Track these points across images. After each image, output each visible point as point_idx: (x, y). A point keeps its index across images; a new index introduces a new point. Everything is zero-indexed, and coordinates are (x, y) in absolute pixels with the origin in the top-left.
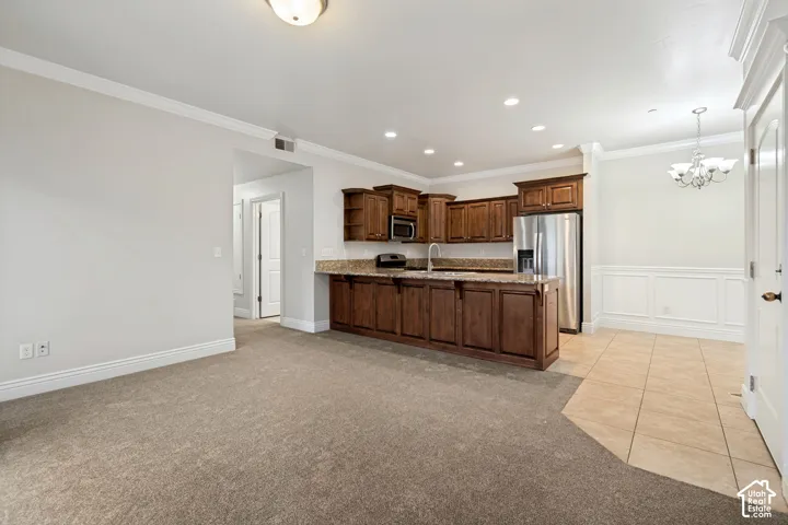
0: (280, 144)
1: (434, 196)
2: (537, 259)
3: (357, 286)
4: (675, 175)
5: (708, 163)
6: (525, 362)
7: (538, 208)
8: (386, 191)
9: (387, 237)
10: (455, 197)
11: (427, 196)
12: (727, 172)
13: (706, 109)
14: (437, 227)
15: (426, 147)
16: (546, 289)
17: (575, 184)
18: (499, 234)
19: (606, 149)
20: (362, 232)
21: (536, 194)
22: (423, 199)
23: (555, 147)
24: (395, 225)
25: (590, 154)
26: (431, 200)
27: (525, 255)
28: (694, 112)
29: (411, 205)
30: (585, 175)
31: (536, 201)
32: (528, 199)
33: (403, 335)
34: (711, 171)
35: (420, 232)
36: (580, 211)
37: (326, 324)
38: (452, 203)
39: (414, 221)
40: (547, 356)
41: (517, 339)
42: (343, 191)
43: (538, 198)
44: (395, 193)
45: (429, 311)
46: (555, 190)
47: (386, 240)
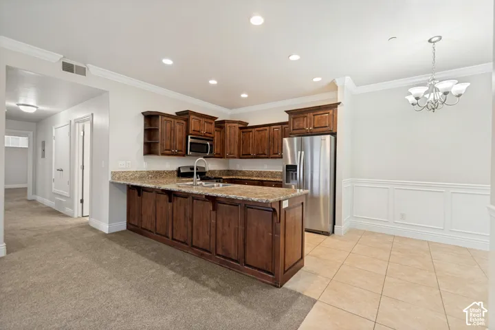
0: (68, 67)
1: (229, 122)
2: (300, 172)
3: (145, 193)
4: (411, 99)
5: (443, 86)
6: (263, 276)
7: (303, 131)
8: (184, 116)
9: (183, 153)
10: (248, 124)
11: (223, 122)
12: (459, 96)
13: (440, 38)
14: (232, 147)
15: (211, 79)
16: (285, 204)
17: (331, 112)
18: (276, 152)
19: (358, 84)
20: (159, 148)
21: (302, 119)
22: (221, 125)
23: (315, 80)
24: (191, 143)
25: (343, 86)
26: (227, 125)
27: (291, 169)
28: (430, 41)
29: (207, 128)
30: (339, 103)
31: (301, 126)
32: (296, 124)
33: (173, 239)
34: (445, 93)
35: (217, 150)
36: (334, 134)
37: (122, 225)
38: (244, 127)
39: (211, 140)
40: (285, 272)
41: (258, 254)
42: (143, 113)
43: (304, 124)
44: (192, 117)
45: (191, 220)
46: (316, 117)
47: (184, 156)
